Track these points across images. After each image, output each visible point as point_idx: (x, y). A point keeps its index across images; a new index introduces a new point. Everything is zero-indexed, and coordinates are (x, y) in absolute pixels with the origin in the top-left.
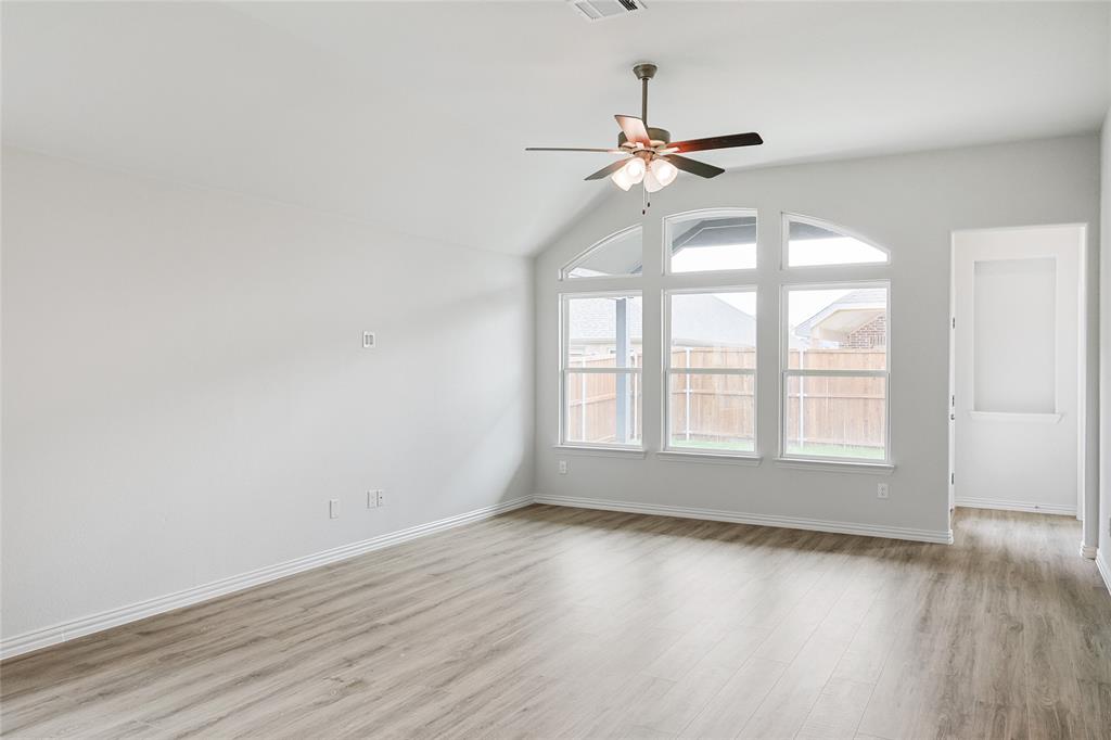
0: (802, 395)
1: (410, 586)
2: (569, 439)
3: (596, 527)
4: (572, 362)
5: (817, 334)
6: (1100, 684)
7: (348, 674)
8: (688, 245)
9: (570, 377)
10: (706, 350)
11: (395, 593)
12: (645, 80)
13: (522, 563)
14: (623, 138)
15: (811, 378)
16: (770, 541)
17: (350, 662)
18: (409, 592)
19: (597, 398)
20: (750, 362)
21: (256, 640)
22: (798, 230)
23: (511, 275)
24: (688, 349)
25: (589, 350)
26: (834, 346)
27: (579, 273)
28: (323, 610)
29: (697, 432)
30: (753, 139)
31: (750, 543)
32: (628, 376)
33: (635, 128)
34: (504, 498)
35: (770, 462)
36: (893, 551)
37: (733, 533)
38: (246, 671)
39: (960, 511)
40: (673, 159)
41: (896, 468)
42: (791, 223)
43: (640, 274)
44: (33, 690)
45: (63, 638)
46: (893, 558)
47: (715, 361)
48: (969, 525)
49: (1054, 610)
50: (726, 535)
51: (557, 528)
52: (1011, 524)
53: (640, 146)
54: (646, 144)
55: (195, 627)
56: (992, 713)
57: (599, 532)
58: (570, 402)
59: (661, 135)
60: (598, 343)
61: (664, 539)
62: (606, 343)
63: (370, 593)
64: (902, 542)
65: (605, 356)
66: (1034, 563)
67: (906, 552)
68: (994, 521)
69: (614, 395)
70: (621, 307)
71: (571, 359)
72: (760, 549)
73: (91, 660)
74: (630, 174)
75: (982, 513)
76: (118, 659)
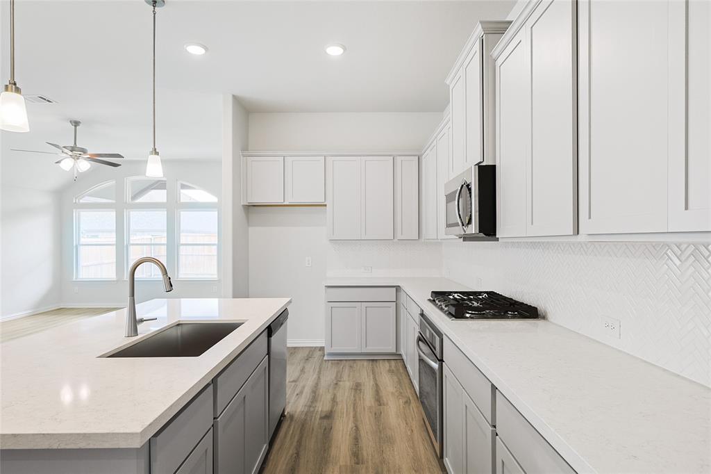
2: (80, 277)
9: (82, 248)
12: (75, 126)
40: (90, 159)
41: (219, 280)
42: (181, 184)
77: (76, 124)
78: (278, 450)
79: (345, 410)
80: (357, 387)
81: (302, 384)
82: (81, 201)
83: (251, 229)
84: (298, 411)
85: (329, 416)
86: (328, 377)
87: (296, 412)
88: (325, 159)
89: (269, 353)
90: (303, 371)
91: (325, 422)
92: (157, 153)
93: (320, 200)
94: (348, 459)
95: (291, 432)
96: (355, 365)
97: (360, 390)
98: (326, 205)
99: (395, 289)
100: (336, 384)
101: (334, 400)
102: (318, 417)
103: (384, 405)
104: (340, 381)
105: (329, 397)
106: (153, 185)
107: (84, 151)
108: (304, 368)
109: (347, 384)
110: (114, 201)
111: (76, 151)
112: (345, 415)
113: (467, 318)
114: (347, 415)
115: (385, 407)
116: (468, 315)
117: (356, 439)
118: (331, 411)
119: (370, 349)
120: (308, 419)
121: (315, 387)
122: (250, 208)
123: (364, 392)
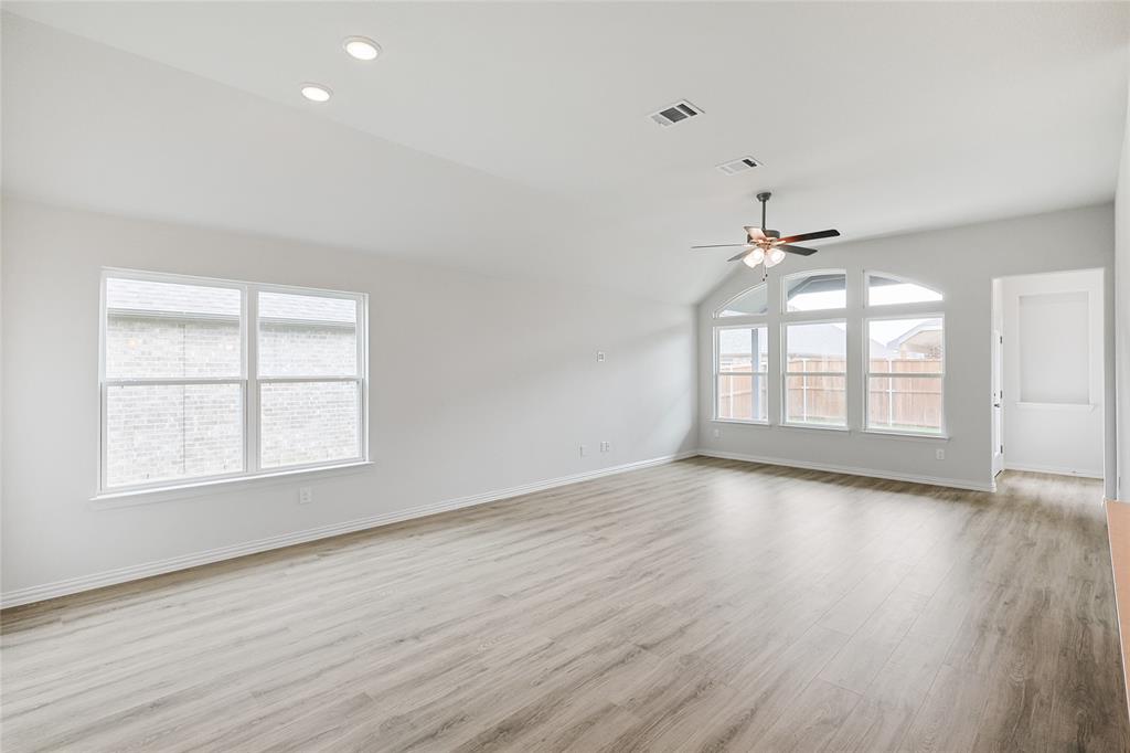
0: (890, 390)
1: (626, 495)
2: (720, 416)
3: (739, 470)
4: (723, 368)
5: (904, 348)
6: (1085, 581)
7: (597, 534)
8: (802, 292)
9: (721, 378)
10: (817, 360)
11: (617, 498)
12: (764, 201)
13: (690, 487)
14: (750, 238)
15: (897, 379)
16: (856, 484)
17: (597, 529)
18: (626, 498)
19: (740, 392)
20: (842, 369)
21: (549, 515)
22: (875, 281)
23: (684, 317)
24: (804, 360)
25: (736, 360)
26: (921, 356)
27: (726, 313)
28: (582, 503)
29: (813, 415)
30: (834, 233)
31: (841, 484)
32: (760, 378)
33: (757, 232)
34: (680, 451)
35: (856, 432)
36: (947, 494)
37: (830, 478)
38: (546, 528)
39: (1008, 472)
40: (782, 247)
41: (949, 439)
42: (871, 277)
43: (765, 314)
44: (449, 528)
45: (457, 507)
46: (946, 498)
47: (824, 368)
48: (1011, 482)
49: (1066, 537)
50: (824, 479)
51: (714, 469)
52: (1048, 483)
53: (761, 241)
54: (764, 240)
55: (517, 507)
56: (995, 588)
57: (740, 473)
58: (721, 395)
59: (775, 234)
60: (741, 356)
61: (781, 479)
62: (746, 356)
63: (603, 497)
64: (955, 489)
65: (746, 364)
66: (1060, 508)
67: (957, 495)
68: (1034, 480)
69: (750, 390)
70: (755, 334)
71: (721, 367)
72: (848, 488)
73: (472, 517)
74: (755, 258)
75: (1025, 474)
76: (484, 518)
77: (765, 197)
82: (720, 315)
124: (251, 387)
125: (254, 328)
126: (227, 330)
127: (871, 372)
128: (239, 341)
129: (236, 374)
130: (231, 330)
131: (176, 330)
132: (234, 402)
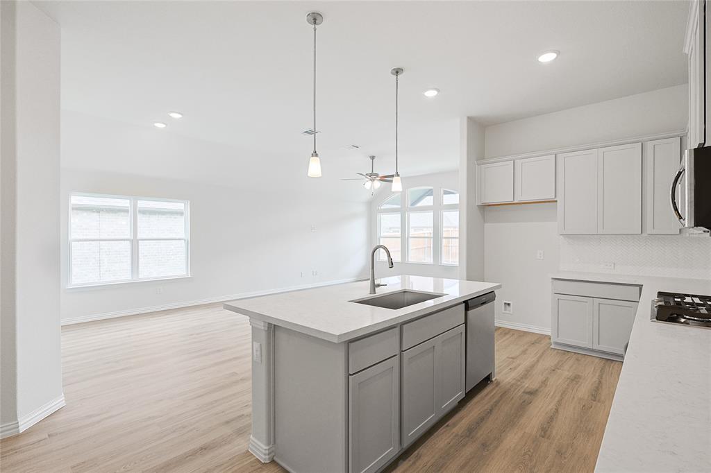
9: (381, 239)
20: (431, 235)
23: (363, 208)
42: (444, 191)
74: (368, 185)
77: (373, 158)
78: (477, 403)
79: (552, 393)
80: (576, 379)
81: (518, 362)
82: (382, 208)
83: (486, 225)
84: (505, 381)
85: (533, 393)
86: (549, 361)
87: (503, 381)
88: (555, 156)
89: (466, 323)
90: (524, 352)
91: (527, 396)
92: (398, 175)
93: (551, 196)
94: (535, 429)
95: (492, 394)
96: (583, 359)
97: (577, 382)
98: (556, 201)
99: (638, 288)
100: (554, 370)
101: (544, 383)
102: (522, 390)
103: (599, 401)
104: (558, 369)
105: (541, 378)
106: (427, 192)
107: (377, 175)
108: (526, 350)
109: (566, 372)
110: (399, 207)
111: (373, 176)
112: (550, 396)
113: (682, 323)
114: (551, 398)
115: (599, 404)
116: (683, 320)
117: (551, 419)
118: (537, 390)
119: (602, 347)
120: (512, 389)
121: (531, 367)
122: (485, 207)
123: (580, 385)
124: (134, 243)
125: (136, 213)
126: (122, 214)
127: (444, 236)
128: (129, 219)
129: (128, 237)
130: (126, 214)
131: (95, 214)
132: (127, 251)
